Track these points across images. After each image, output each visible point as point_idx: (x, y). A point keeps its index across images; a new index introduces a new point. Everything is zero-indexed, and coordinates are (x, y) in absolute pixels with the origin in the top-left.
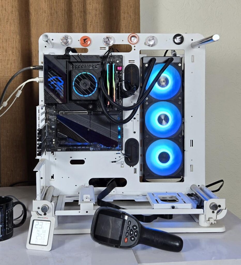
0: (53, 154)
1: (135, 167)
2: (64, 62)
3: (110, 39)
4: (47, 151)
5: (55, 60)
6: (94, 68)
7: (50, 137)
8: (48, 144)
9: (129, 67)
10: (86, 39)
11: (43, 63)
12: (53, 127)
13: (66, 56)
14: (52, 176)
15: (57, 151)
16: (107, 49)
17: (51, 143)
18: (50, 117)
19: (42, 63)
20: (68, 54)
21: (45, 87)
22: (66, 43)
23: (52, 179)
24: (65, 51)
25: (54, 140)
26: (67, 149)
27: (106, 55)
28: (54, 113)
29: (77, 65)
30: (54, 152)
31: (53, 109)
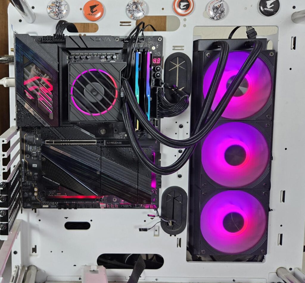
0: (36, 212)
1: (178, 236)
2: (53, 48)
3: (139, 6)
4: (25, 208)
5: (37, 45)
6: (109, 60)
7: (28, 183)
8: (26, 194)
9: (173, 58)
10: (95, 6)
11: (14, 50)
12: (35, 165)
13: (58, 39)
14: (33, 249)
15: (42, 207)
16: (134, 25)
17: (30, 194)
18: (30, 148)
19: (12, 51)
20: (62, 33)
21: (18, 96)
22: (57, 13)
23: (33, 252)
24: (56, 28)
25: (36, 189)
26: (59, 204)
27: (132, 35)
28: (36, 141)
29: (77, 55)
30: (37, 209)
31: (35, 134)
